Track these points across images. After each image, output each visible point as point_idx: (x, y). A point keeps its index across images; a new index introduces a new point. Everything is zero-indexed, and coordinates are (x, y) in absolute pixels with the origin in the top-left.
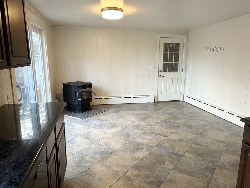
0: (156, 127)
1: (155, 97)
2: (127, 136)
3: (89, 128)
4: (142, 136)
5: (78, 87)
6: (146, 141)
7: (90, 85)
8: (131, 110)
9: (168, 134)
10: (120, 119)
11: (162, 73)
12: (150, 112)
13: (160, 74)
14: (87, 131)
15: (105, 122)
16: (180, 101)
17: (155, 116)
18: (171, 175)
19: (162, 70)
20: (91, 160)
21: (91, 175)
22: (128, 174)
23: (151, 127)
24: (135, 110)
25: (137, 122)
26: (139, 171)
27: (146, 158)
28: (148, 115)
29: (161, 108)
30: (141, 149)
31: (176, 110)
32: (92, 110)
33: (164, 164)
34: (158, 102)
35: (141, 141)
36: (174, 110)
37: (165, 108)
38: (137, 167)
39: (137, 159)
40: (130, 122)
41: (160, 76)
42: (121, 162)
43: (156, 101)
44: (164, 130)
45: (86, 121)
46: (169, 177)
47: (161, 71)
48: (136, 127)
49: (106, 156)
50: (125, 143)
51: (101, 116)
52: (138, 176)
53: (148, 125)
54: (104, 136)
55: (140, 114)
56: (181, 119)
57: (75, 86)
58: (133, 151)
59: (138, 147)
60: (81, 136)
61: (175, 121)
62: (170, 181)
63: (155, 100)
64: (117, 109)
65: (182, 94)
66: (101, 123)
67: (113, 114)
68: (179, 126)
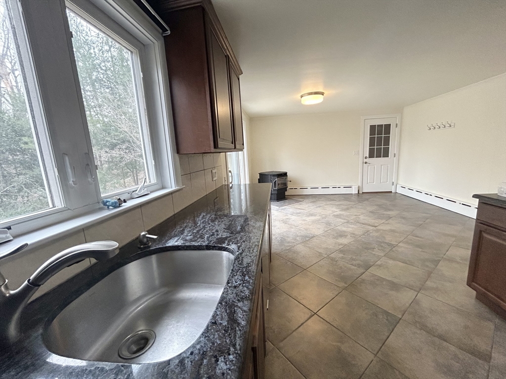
0: (362, 217)
1: (359, 187)
2: (328, 224)
3: (286, 215)
4: (345, 224)
5: (274, 175)
6: (350, 229)
7: (285, 174)
8: (329, 201)
9: (376, 225)
10: (319, 209)
11: (368, 160)
12: (353, 203)
13: (365, 160)
14: (285, 218)
15: (302, 211)
16: (391, 192)
17: (360, 207)
18: (381, 261)
19: (368, 156)
20: (293, 241)
21: (294, 253)
22: (333, 255)
23: (355, 217)
24: (336, 200)
25: (338, 212)
26: (344, 255)
27: (351, 244)
28: (351, 206)
29: (367, 200)
30: (346, 236)
31: (387, 202)
32: (287, 199)
33: (373, 251)
34: (363, 193)
35: (344, 229)
36: (384, 201)
37: (372, 199)
38: (341, 251)
39: (341, 244)
40: (330, 212)
41: (366, 163)
42: (324, 246)
43: (361, 192)
44: (371, 221)
45: (282, 209)
46: (379, 263)
47: (366, 158)
48: (337, 216)
49: (307, 239)
50: (326, 229)
51: (297, 205)
52: (342, 258)
53: (351, 215)
54: (303, 222)
55: (341, 205)
56: (392, 210)
57: (271, 175)
58: (336, 238)
59: (342, 235)
60: (280, 221)
61: (385, 213)
62: (380, 266)
63: (358, 190)
64: (314, 200)
65: (395, 184)
66: (298, 211)
67: (310, 204)
68: (390, 218)
